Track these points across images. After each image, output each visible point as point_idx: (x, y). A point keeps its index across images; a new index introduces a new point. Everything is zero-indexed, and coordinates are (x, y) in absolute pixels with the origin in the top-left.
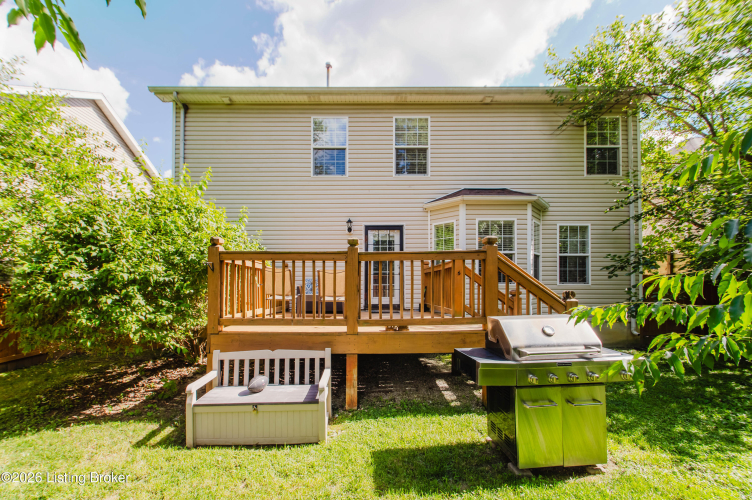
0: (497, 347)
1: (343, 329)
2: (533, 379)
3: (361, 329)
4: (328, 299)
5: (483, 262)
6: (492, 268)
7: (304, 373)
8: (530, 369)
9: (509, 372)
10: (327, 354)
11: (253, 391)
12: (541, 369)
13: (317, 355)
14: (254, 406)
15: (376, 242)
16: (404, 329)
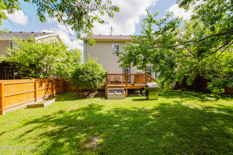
0: (147, 86)
1: (125, 85)
2: (150, 90)
3: (128, 85)
4: (120, 81)
5: (145, 75)
6: (147, 76)
7: (121, 91)
8: (150, 88)
9: (148, 89)
10: (124, 89)
11: (115, 93)
12: (152, 88)
13: (122, 89)
14: (116, 95)
15: (125, 70)
16: (134, 85)
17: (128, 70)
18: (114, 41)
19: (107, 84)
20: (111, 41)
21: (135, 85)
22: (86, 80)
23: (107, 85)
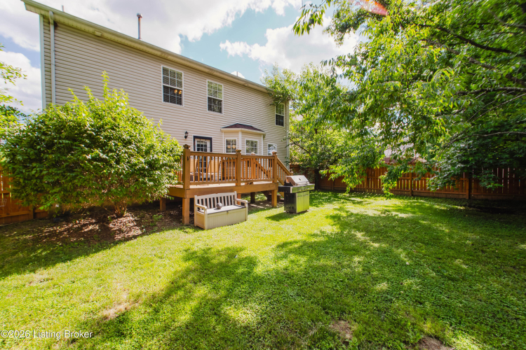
1: (234, 185)
3: (241, 184)
7: (228, 201)
10: (235, 193)
11: (219, 208)
13: (232, 194)
14: (227, 211)
15: (198, 145)
16: (251, 183)
17: (206, 146)
18: (170, 57)
19: (191, 184)
20: (159, 53)
21: (255, 183)
22: (123, 167)
23: (191, 187)
